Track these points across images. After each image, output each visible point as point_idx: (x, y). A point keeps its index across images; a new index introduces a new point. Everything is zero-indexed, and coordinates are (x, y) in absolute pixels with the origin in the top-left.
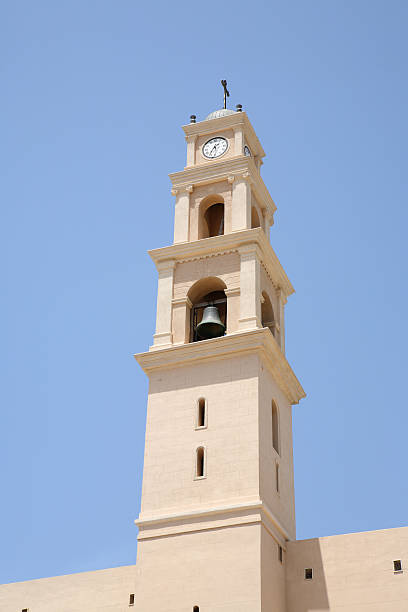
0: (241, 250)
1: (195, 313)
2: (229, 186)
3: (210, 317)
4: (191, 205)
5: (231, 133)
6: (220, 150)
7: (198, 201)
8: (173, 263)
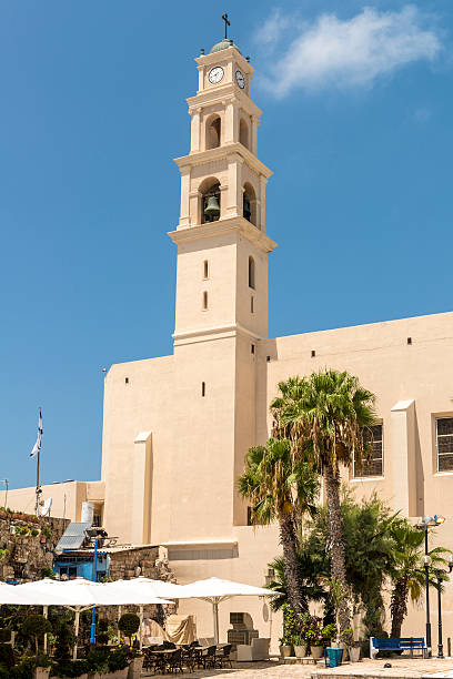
0: (229, 158)
1: (204, 203)
2: (223, 107)
3: (211, 206)
4: (201, 121)
5: (225, 63)
6: (219, 77)
7: (206, 117)
8: (189, 168)
